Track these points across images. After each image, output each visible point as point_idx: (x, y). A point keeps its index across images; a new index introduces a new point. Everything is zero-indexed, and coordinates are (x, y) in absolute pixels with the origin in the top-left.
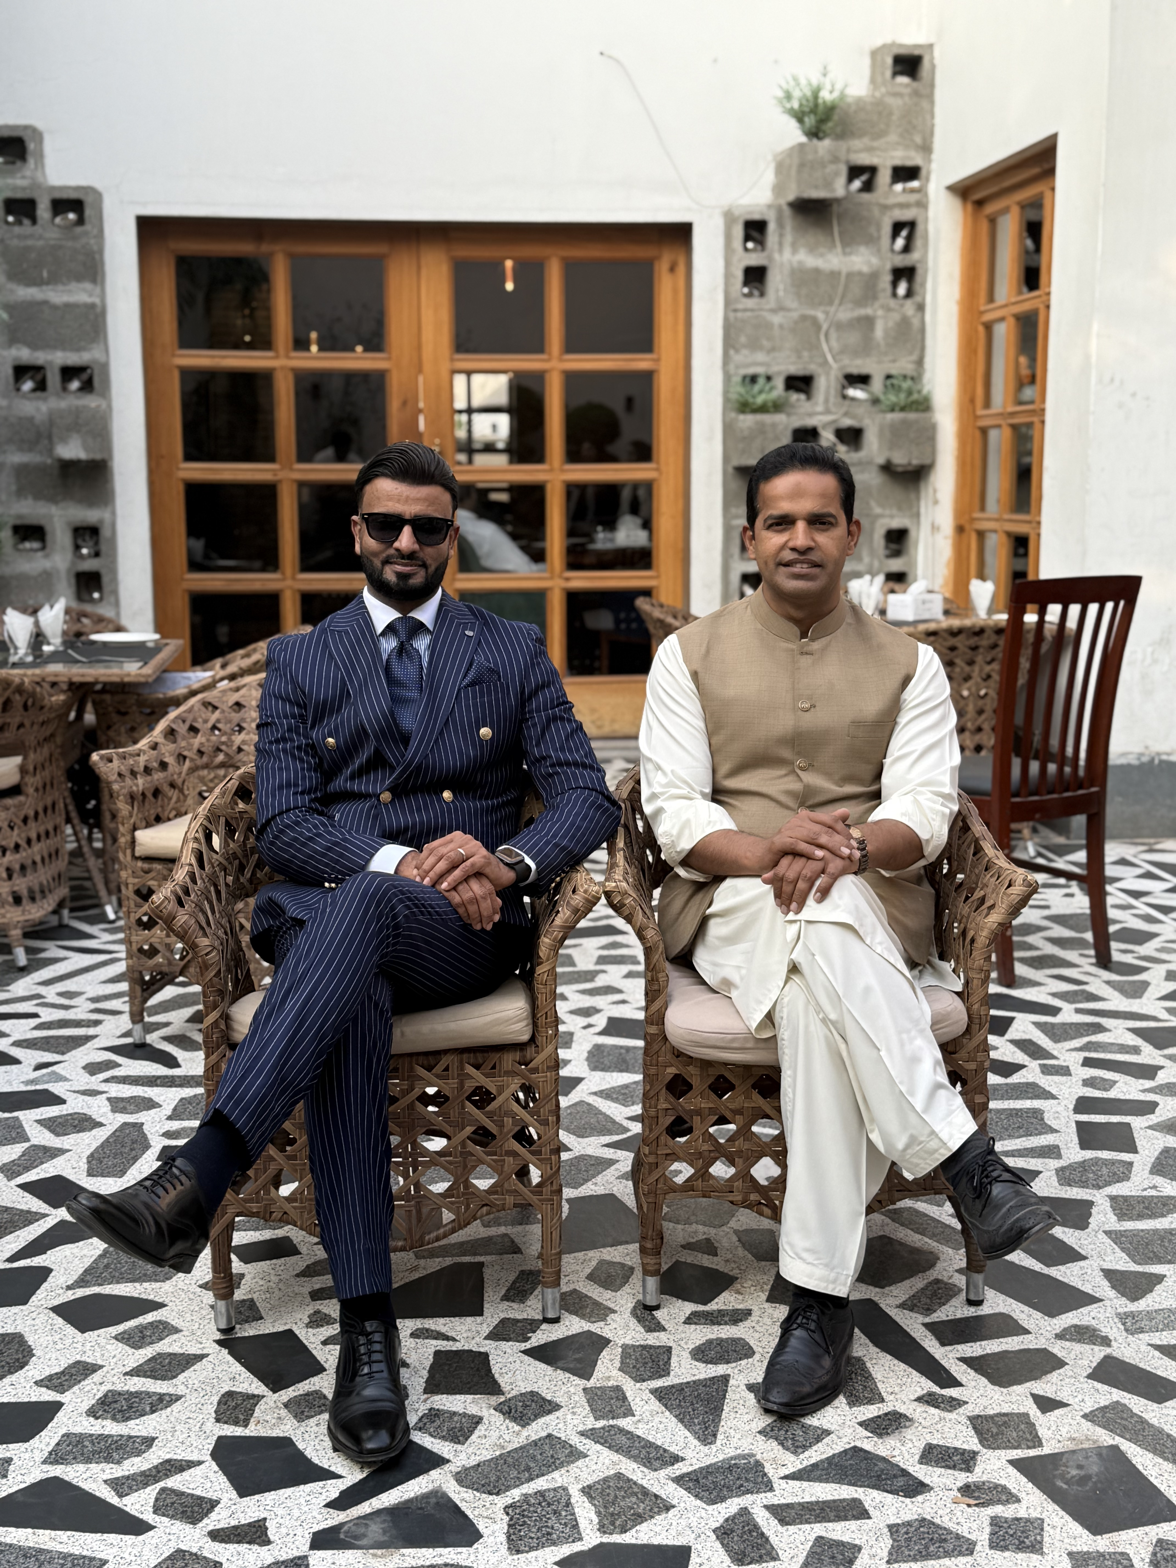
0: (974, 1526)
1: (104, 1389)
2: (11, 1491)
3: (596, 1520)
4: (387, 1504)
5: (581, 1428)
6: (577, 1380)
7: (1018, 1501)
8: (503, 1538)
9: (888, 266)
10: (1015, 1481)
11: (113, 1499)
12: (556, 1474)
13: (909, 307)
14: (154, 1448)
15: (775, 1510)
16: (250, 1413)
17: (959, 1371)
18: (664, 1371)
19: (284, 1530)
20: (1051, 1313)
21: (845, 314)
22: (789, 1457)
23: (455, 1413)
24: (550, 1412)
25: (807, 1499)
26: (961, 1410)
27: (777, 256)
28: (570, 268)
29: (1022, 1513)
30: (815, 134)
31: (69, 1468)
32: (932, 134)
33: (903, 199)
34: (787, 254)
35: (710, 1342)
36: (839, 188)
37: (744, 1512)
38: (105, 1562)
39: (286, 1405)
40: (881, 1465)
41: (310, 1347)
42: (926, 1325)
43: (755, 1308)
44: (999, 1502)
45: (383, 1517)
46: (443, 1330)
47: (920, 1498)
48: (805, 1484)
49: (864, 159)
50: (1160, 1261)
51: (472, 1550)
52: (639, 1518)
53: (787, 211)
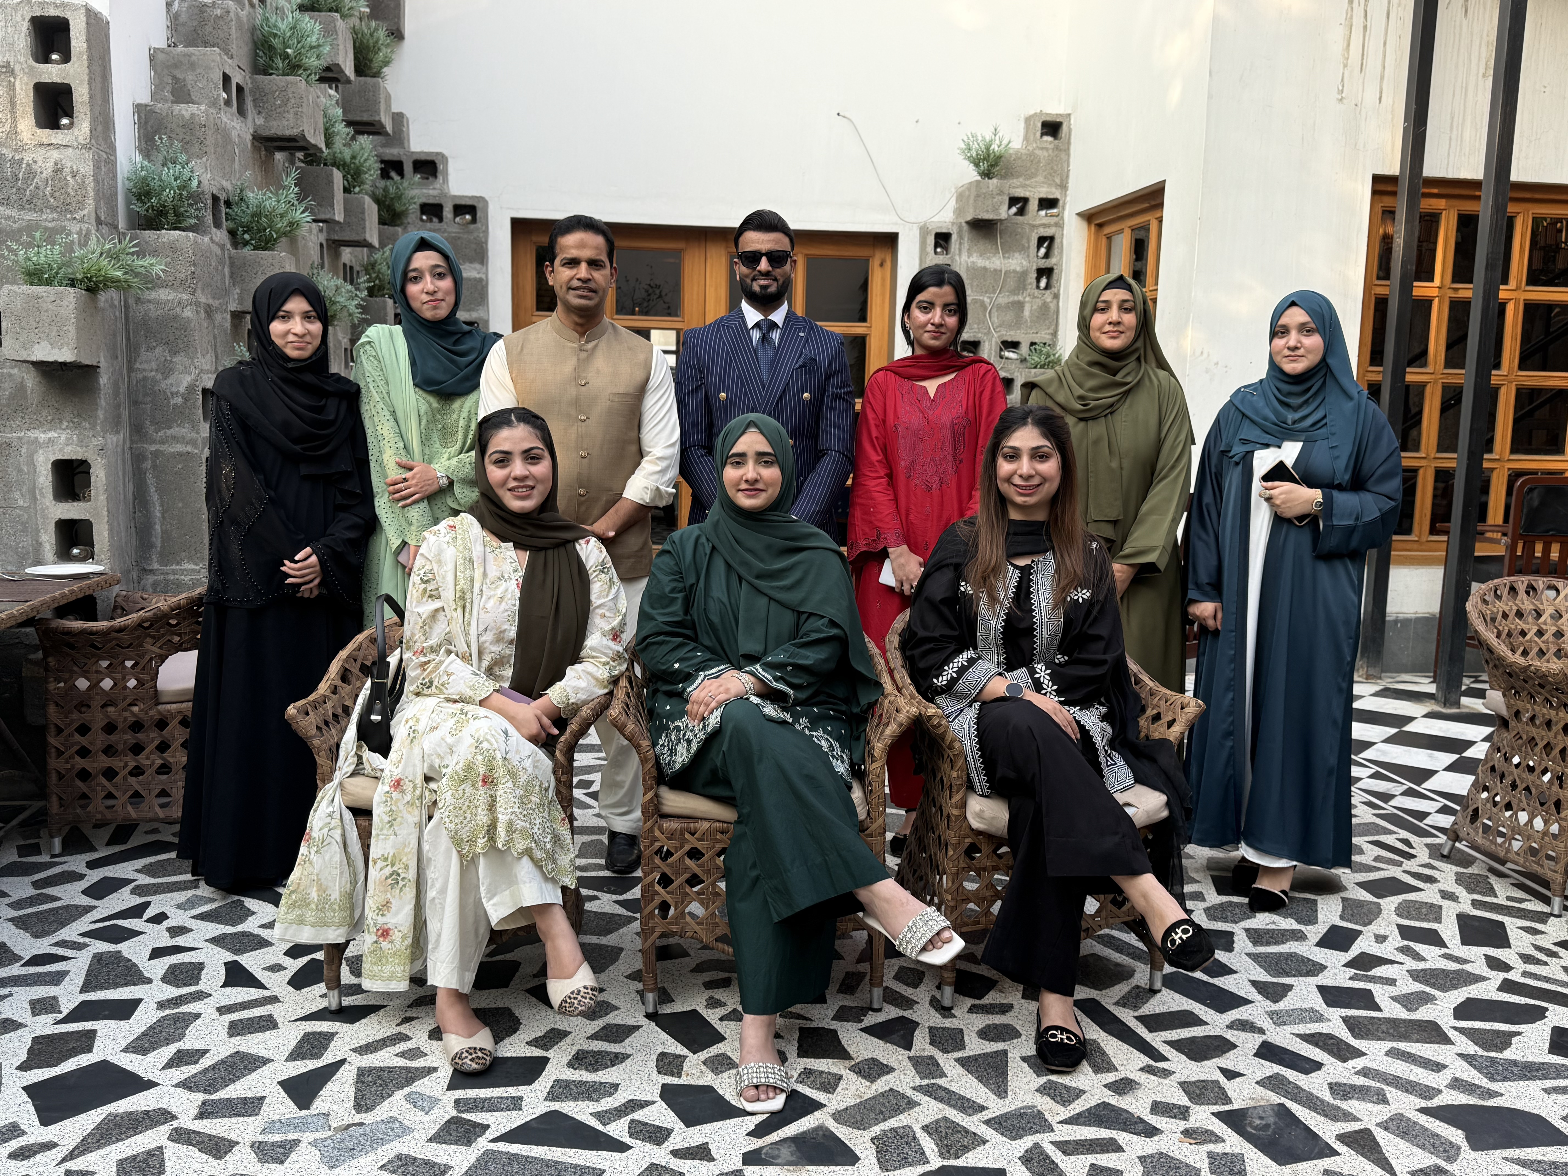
0: (1197, 1158)
1: (575, 1048)
2: (528, 1119)
3: (936, 1150)
4: (789, 1135)
5: (912, 1085)
6: (902, 1051)
7: (1224, 1141)
8: (875, 1160)
9: (1035, 268)
10: (1219, 1127)
11: (600, 1127)
12: (902, 1117)
13: (1048, 296)
14: (619, 1091)
15: (1056, 1144)
16: (680, 1068)
17: (1165, 1050)
18: (961, 1046)
19: (722, 1152)
20: (1221, 1011)
21: (1003, 300)
22: (1060, 1108)
23: (822, 1072)
24: (888, 1073)
25: (1079, 1138)
26: (1172, 1077)
27: (957, 258)
28: (811, 261)
29: (1228, 1150)
30: (987, 174)
31: (564, 1104)
32: (1068, 176)
33: (1045, 221)
34: (964, 257)
35: (989, 1026)
36: (1004, 212)
37: (1037, 1146)
38: (604, 1171)
39: (704, 1063)
40: (1125, 1115)
41: (712, 1022)
42: (1136, 1018)
43: (1015, 1003)
44: (1210, 1141)
45: (789, 1144)
46: (802, 1013)
47: (1156, 1138)
48: (1075, 1127)
49: (1020, 193)
50: (1287, 974)
51: (855, 1168)
52: (966, 1149)
53: (965, 227)
